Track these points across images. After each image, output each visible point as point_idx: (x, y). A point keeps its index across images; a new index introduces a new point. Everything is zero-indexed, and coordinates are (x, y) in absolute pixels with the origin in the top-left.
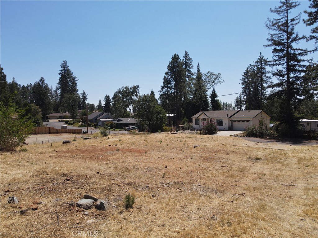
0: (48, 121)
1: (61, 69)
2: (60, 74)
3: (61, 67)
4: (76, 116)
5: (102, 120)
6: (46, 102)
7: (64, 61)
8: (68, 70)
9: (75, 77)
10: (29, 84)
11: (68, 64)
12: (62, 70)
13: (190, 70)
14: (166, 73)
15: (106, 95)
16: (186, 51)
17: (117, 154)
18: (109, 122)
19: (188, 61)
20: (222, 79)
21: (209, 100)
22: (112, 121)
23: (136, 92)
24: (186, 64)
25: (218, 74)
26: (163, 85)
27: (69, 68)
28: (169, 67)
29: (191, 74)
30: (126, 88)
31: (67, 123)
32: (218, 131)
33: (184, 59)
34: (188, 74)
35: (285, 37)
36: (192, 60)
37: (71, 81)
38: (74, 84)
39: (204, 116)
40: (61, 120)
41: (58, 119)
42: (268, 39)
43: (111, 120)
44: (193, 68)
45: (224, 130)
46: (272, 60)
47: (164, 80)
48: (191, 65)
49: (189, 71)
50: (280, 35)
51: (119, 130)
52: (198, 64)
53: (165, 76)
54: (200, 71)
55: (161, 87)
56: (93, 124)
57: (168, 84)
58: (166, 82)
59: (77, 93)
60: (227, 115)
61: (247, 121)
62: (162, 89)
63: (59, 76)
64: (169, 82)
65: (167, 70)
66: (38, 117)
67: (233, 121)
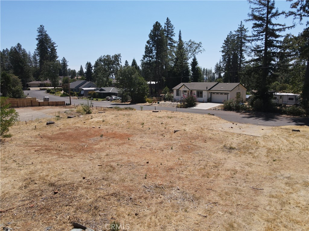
0: (29, 89)
1: (38, 34)
2: (37, 39)
3: (38, 32)
4: (58, 84)
5: (84, 89)
6: (25, 70)
7: (41, 26)
8: (46, 35)
9: (54, 43)
10: (5, 49)
11: (45, 29)
12: (39, 36)
13: (172, 37)
14: (148, 42)
15: (88, 62)
16: (168, 18)
17: (101, 141)
18: (91, 92)
19: (169, 29)
20: (203, 48)
21: (190, 68)
22: (95, 90)
23: (118, 61)
24: (167, 31)
25: (198, 43)
26: (144, 54)
27: (47, 33)
28: (150, 36)
29: (172, 41)
30: (108, 56)
31: (49, 91)
32: (198, 103)
33: (166, 26)
34: (170, 42)
35: (265, 11)
36: (174, 27)
37: (50, 48)
38: (54, 50)
39: (185, 88)
40: (42, 88)
41: (39, 87)
42: (248, 14)
43: (93, 89)
44: (174, 36)
45: (203, 102)
46: (251, 35)
47: (146, 49)
48: (172, 32)
49: (171, 39)
50: (260, 9)
51: (102, 99)
52: (180, 32)
53: (147, 44)
54: (182, 39)
55: (143, 57)
56: (76, 93)
57: (150, 53)
58: (148, 51)
59: (57, 60)
60: (207, 87)
61: (226, 94)
62: (143, 58)
63: (37, 42)
64: (151, 52)
65: (148, 39)
66: (18, 87)
67: (212, 93)
